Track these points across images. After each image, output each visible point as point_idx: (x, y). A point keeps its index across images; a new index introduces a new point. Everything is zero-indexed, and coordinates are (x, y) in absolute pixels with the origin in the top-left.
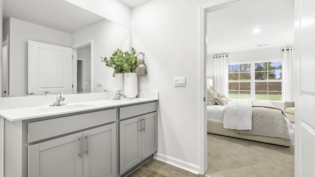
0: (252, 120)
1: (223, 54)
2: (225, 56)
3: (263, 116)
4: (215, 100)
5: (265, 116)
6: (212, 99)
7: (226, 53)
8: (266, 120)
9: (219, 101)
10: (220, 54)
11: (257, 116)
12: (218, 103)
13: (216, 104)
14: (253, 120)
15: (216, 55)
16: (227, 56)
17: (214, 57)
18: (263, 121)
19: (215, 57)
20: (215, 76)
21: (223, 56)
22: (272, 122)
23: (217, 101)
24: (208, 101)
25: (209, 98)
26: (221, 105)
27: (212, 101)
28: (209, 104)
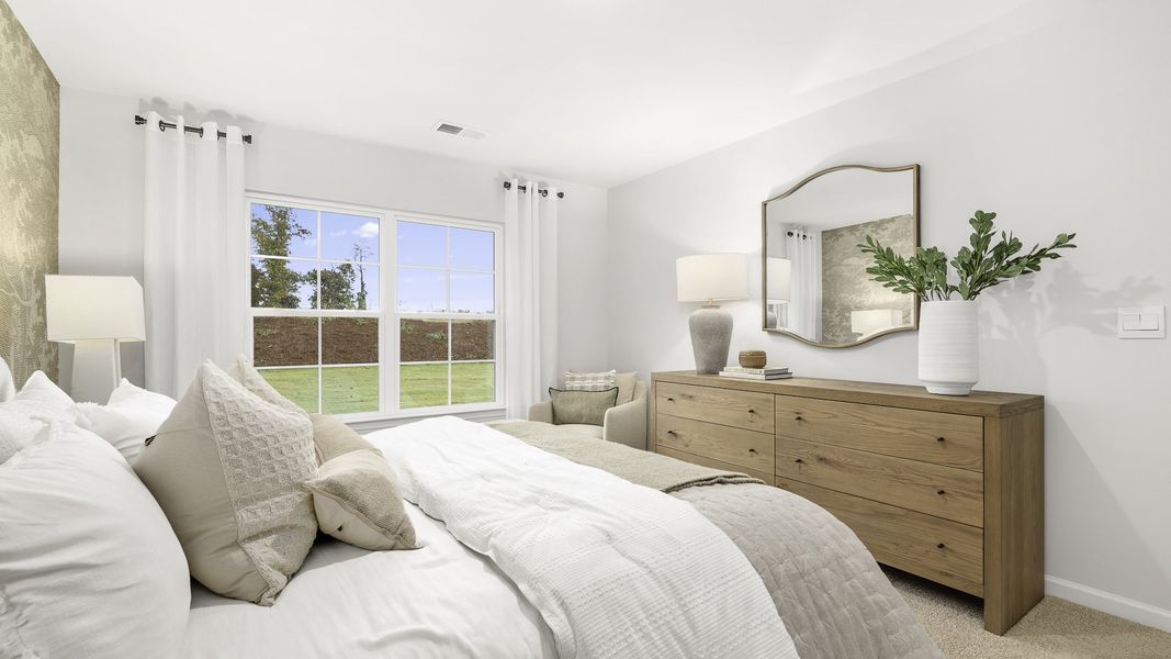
1: (219, 115)
2: (234, 134)
4: (325, 502)
6: (284, 507)
9: (360, 510)
13: (325, 541)
17: (140, 120)
19: (153, 118)
24: (236, 545)
25: (245, 502)
26: (390, 542)
27: (280, 529)
28: (247, 586)
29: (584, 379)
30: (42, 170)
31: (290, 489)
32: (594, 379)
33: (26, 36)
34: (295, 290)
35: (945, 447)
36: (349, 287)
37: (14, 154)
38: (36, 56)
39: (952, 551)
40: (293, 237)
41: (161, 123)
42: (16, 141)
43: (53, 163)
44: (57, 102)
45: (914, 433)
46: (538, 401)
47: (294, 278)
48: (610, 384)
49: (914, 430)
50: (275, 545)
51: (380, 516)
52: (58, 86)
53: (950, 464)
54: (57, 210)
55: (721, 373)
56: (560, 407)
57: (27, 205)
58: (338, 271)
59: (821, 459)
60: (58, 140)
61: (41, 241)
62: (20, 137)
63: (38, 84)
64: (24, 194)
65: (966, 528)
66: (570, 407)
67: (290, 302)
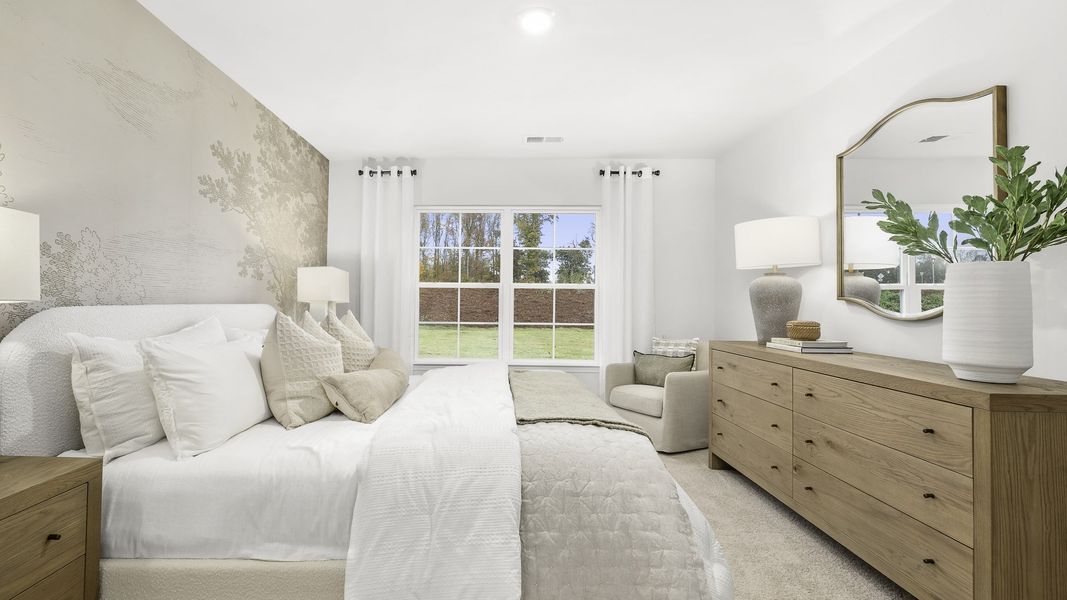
0: (523, 528)
1: (401, 160)
2: (407, 170)
3: (577, 495)
4: (328, 388)
5: (585, 495)
6: (308, 386)
7: (414, 160)
8: (594, 516)
9: (345, 396)
10: (385, 159)
11: (546, 493)
12: (343, 407)
13: (336, 412)
14: (526, 531)
15: (371, 161)
16: (414, 173)
17: (361, 173)
18: (581, 528)
19: (366, 171)
20: (364, 254)
21: (399, 173)
22: (625, 527)
23: (335, 397)
24: (284, 399)
25: (290, 380)
26: (358, 417)
27: (305, 397)
28: (284, 420)
29: (668, 345)
30: (316, 210)
31: (310, 377)
32: (676, 345)
33: (305, 142)
34: (546, 266)
35: (935, 442)
36: (587, 262)
37: (298, 206)
38: (313, 150)
39: (941, 571)
40: (544, 223)
41: (371, 172)
42: (299, 199)
43: (324, 205)
44: (327, 171)
45: (906, 421)
46: (619, 361)
47: (546, 255)
48: (691, 350)
49: (906, 417)
50: (300, 405)
51: (355, 401)
52: (328, 161)
53: (940, 463)
54: (326, 230)
55: (768, 344)
56: (640, 369)
57: (306, 230)
58: (579, 248)
59: (828, 442)
60: (327, 192)
61: (315, 248)
62: (301, 196)
63: (314, 166)
64: (304, 224)
65: (955, 545)
66: (648, 371)
67: (542, 277)
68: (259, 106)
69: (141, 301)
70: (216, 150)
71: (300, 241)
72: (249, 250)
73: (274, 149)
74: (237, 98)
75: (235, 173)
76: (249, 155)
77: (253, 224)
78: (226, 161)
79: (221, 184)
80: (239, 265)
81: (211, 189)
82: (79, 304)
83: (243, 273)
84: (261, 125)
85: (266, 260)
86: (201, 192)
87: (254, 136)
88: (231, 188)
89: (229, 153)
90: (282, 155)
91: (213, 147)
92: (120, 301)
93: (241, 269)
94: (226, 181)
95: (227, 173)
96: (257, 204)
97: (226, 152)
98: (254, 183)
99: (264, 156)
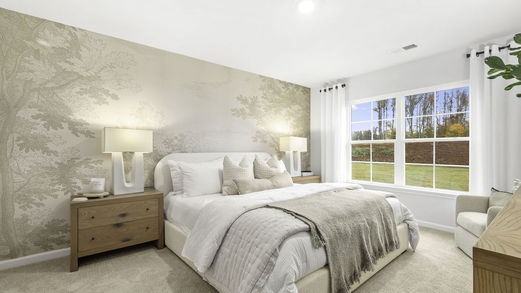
7: (340, 79)
10: (333, 82)
15: (327, 84)
16: (344, 86)
17: (321, 91)
19: (323, 90)
21: (337, 87)
30: (302, 112)
33: (292, 84)
37: (288, 112)
38: (298, 86)
42: (289, 109)
43: (307, 109)
62: (290, 107)
63: (299, 92)
68: (261, 77)
69: (208, 151)
70: (238, 99)
71: (290, 126)
72: (258, 132)
73: (271, 91)
74: (249, 77)
75: (249, 105)
76: (257, 97)
77: (260, 122)
78: (245, 101)
79: (242, 110)
80: (253, 138)
81: (237, 112)
82: (186, 152)
83: (255, 141)
84: (263, 84)
85: (268, 136)
86: (232, 114)
87: (259, 89)
88: (247, 111)
89: (246, 98)
90: (278, 92)
91: (238, 98)
92: (200, 151)
93: (254, 139)
94: (245, 108)
95: (245, 105)
96: (262, 114)
97: (244, 98)
98: (260, 107)
99: (266, 95)
